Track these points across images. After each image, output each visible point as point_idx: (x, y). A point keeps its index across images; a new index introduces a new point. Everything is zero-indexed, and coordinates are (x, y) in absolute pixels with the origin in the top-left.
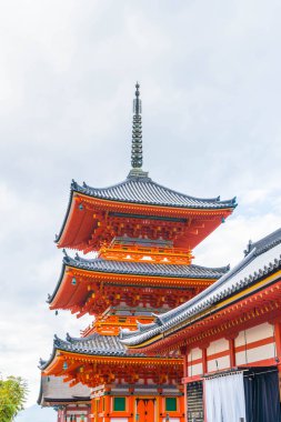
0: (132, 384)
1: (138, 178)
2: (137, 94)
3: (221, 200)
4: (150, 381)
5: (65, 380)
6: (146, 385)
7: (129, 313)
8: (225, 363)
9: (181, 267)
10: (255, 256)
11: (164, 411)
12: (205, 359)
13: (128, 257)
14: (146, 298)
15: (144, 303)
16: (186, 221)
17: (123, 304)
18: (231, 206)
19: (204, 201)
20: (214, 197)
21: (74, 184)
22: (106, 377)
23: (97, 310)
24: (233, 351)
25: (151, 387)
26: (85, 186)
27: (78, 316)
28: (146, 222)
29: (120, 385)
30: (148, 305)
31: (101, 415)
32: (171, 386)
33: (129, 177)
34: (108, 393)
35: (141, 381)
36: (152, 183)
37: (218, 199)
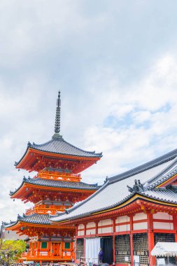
0: (50, 236)
1: (57, 138)
2: (59, 96)
3: (96, 153)
4: (58, 235)
5: (17, 233)
6: (56, 237)
7: (50, 203)
8: (93, 232)
9: (75, 183)
10: (108, 184)
11: (64, 248)
12: (86, 229)
13: (52, 178)
14: (59, 197)
15: (58, 198)
16: (79, 161)
17: (48, 199)
18: (99, 156)
19: (88, 152)
20: (92, 151)
21: (29, 144)
22: (39, 233)
23: (35, 201)
24: (97, 228)
25: (59, 237)
26: (34, 144)
27: (25, 202)
28: (60, 161)
29: (45, 237)
30: (59, 200)
31: (36, 250)
32: (68, 237)
33: (53, 138)
34: (39, 240)
35: (55, 235)
36: (64, 141)
37: (94, 152)
